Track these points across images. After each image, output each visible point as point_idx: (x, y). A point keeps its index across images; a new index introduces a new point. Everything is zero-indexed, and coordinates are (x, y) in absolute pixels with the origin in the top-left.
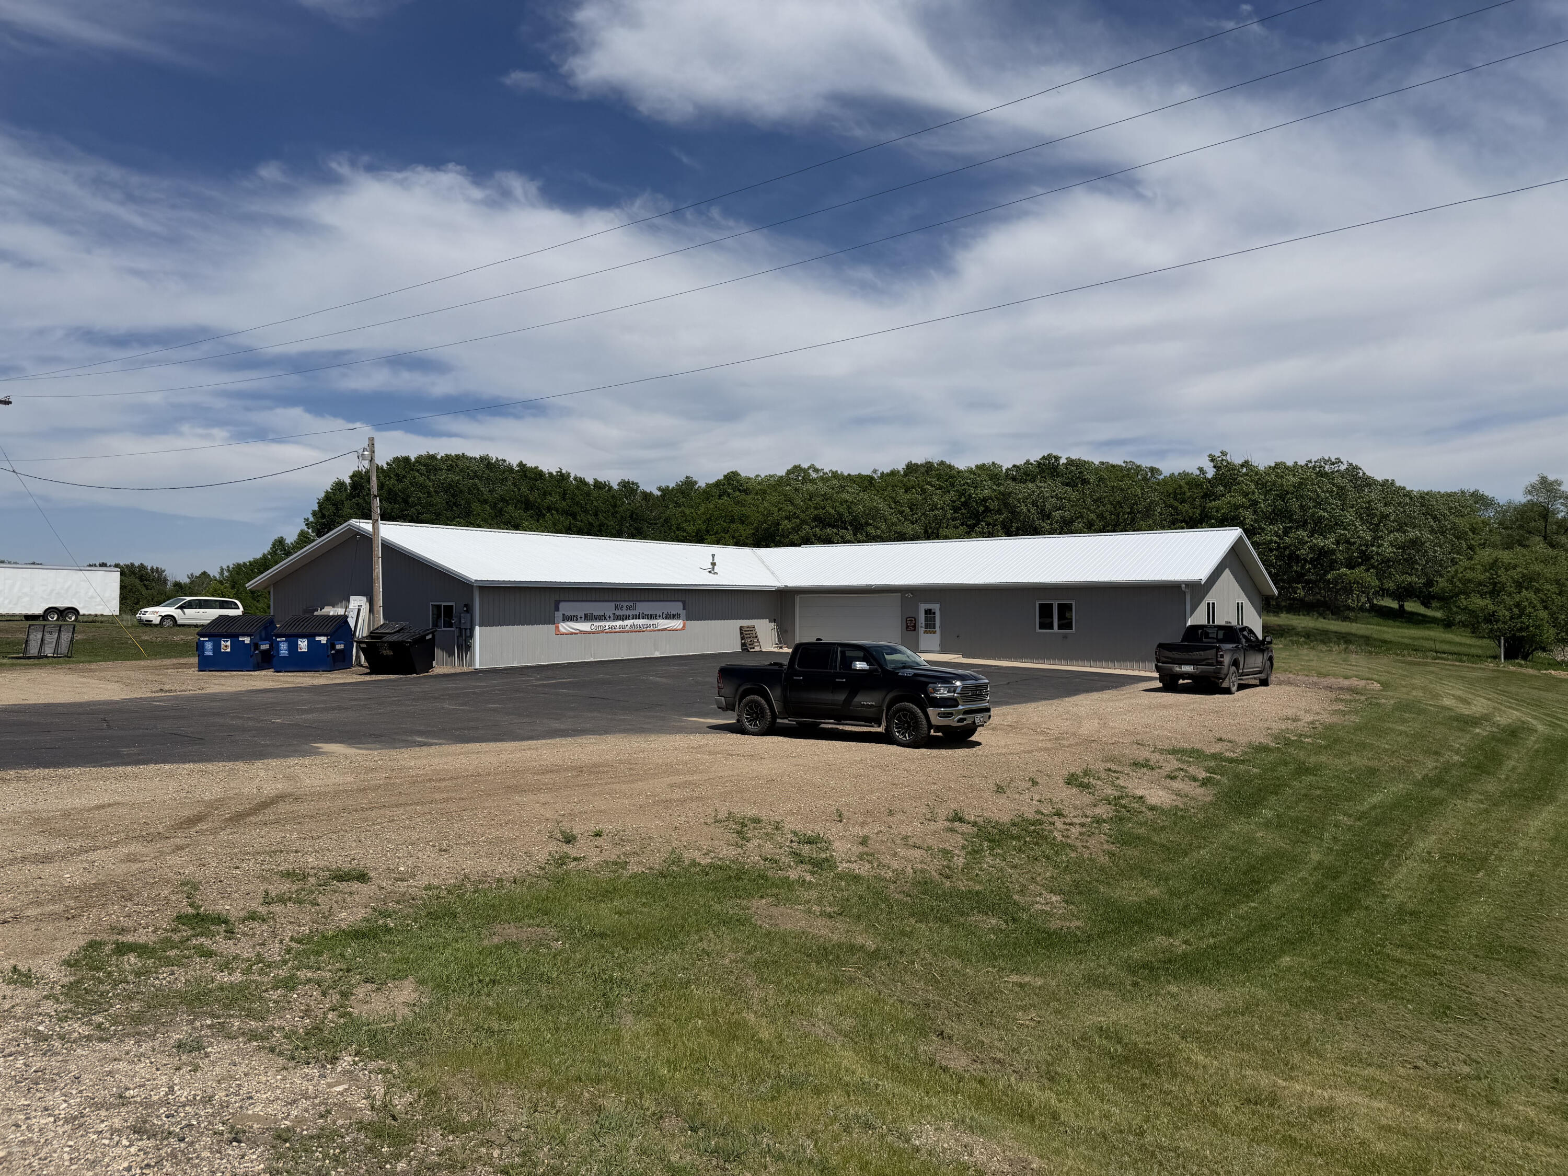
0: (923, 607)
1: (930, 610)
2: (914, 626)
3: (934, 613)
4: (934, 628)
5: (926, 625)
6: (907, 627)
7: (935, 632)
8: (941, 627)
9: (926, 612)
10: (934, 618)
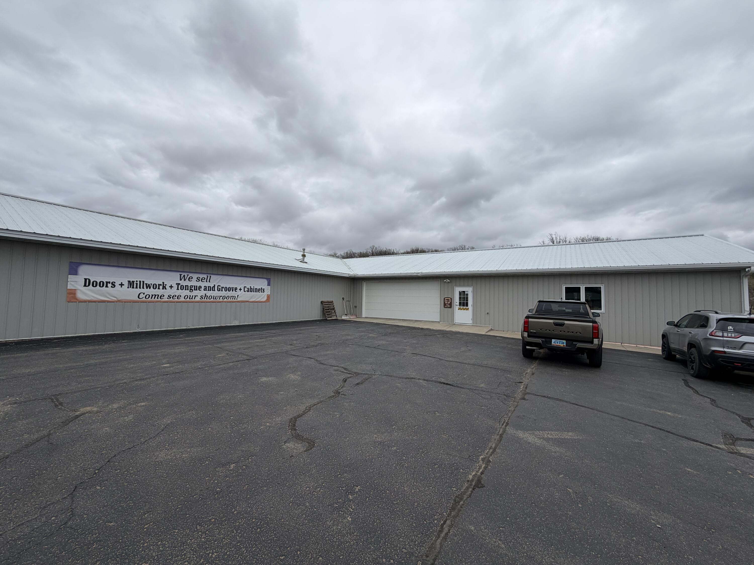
0: (458, 290)
1: (464, 292)
2: (451, 304)
3: (467, 295)
4: (467, 305)
5: (460, 304)
6: (445, 304)
7: (468, 309)
8: (473, 306)
9: (460, 293)
10: (467, 298)
